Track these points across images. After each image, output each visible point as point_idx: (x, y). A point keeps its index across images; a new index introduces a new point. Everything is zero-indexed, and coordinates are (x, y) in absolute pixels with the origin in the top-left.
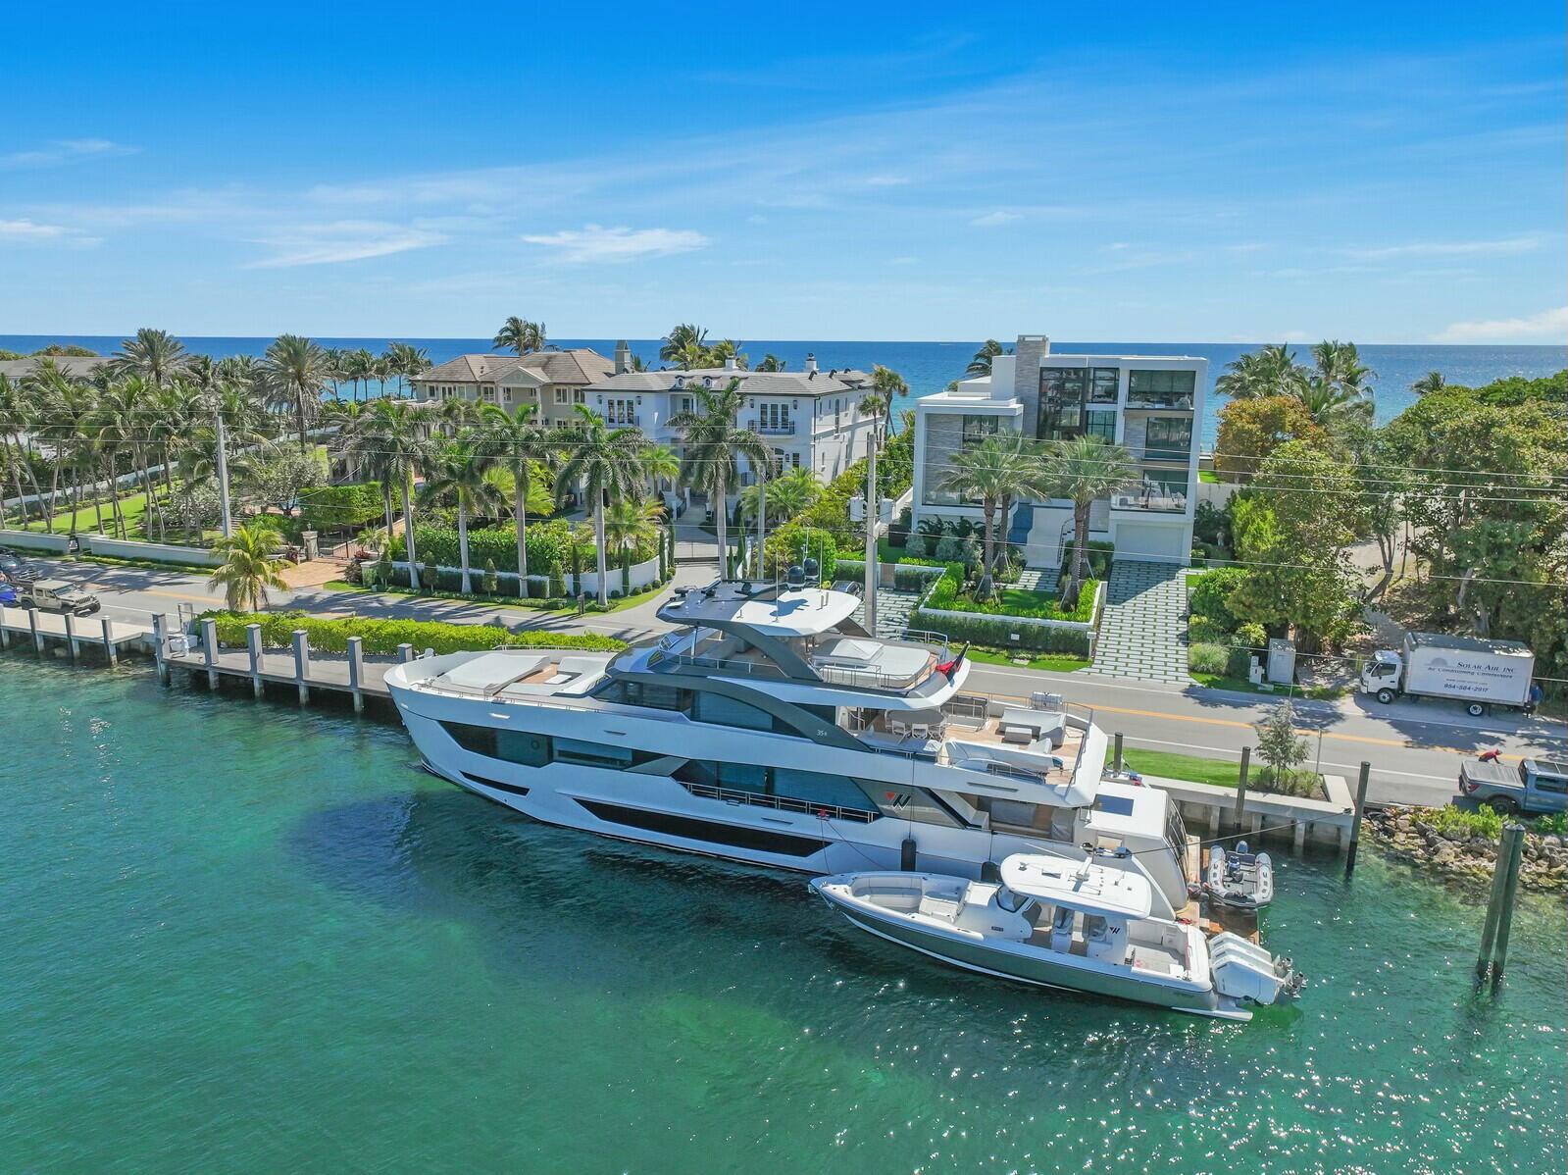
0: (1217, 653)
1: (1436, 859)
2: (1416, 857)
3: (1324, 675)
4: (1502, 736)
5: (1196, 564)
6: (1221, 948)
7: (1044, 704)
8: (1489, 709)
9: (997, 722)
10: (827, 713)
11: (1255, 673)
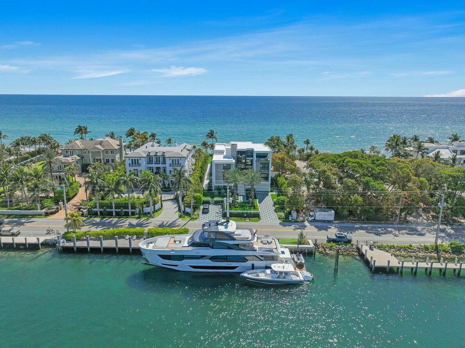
0: (283, 214)
1: (326, 252)
2: (323, 252)
3: (301, 217)
4: (331, 227)
5: (271, 191)
6: (303, 274)
7: (267, 236)
8: (329, 222)
9: (260, 240)
10: (238, 245)
11: (290, 218)
